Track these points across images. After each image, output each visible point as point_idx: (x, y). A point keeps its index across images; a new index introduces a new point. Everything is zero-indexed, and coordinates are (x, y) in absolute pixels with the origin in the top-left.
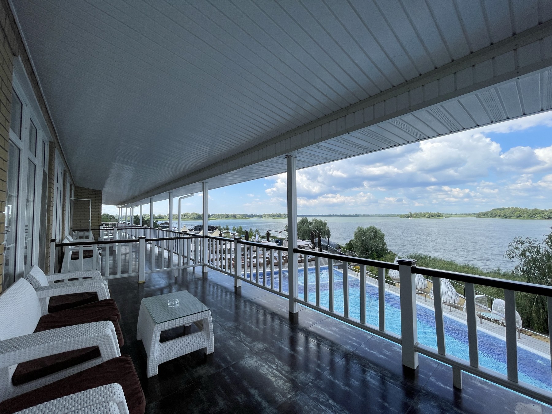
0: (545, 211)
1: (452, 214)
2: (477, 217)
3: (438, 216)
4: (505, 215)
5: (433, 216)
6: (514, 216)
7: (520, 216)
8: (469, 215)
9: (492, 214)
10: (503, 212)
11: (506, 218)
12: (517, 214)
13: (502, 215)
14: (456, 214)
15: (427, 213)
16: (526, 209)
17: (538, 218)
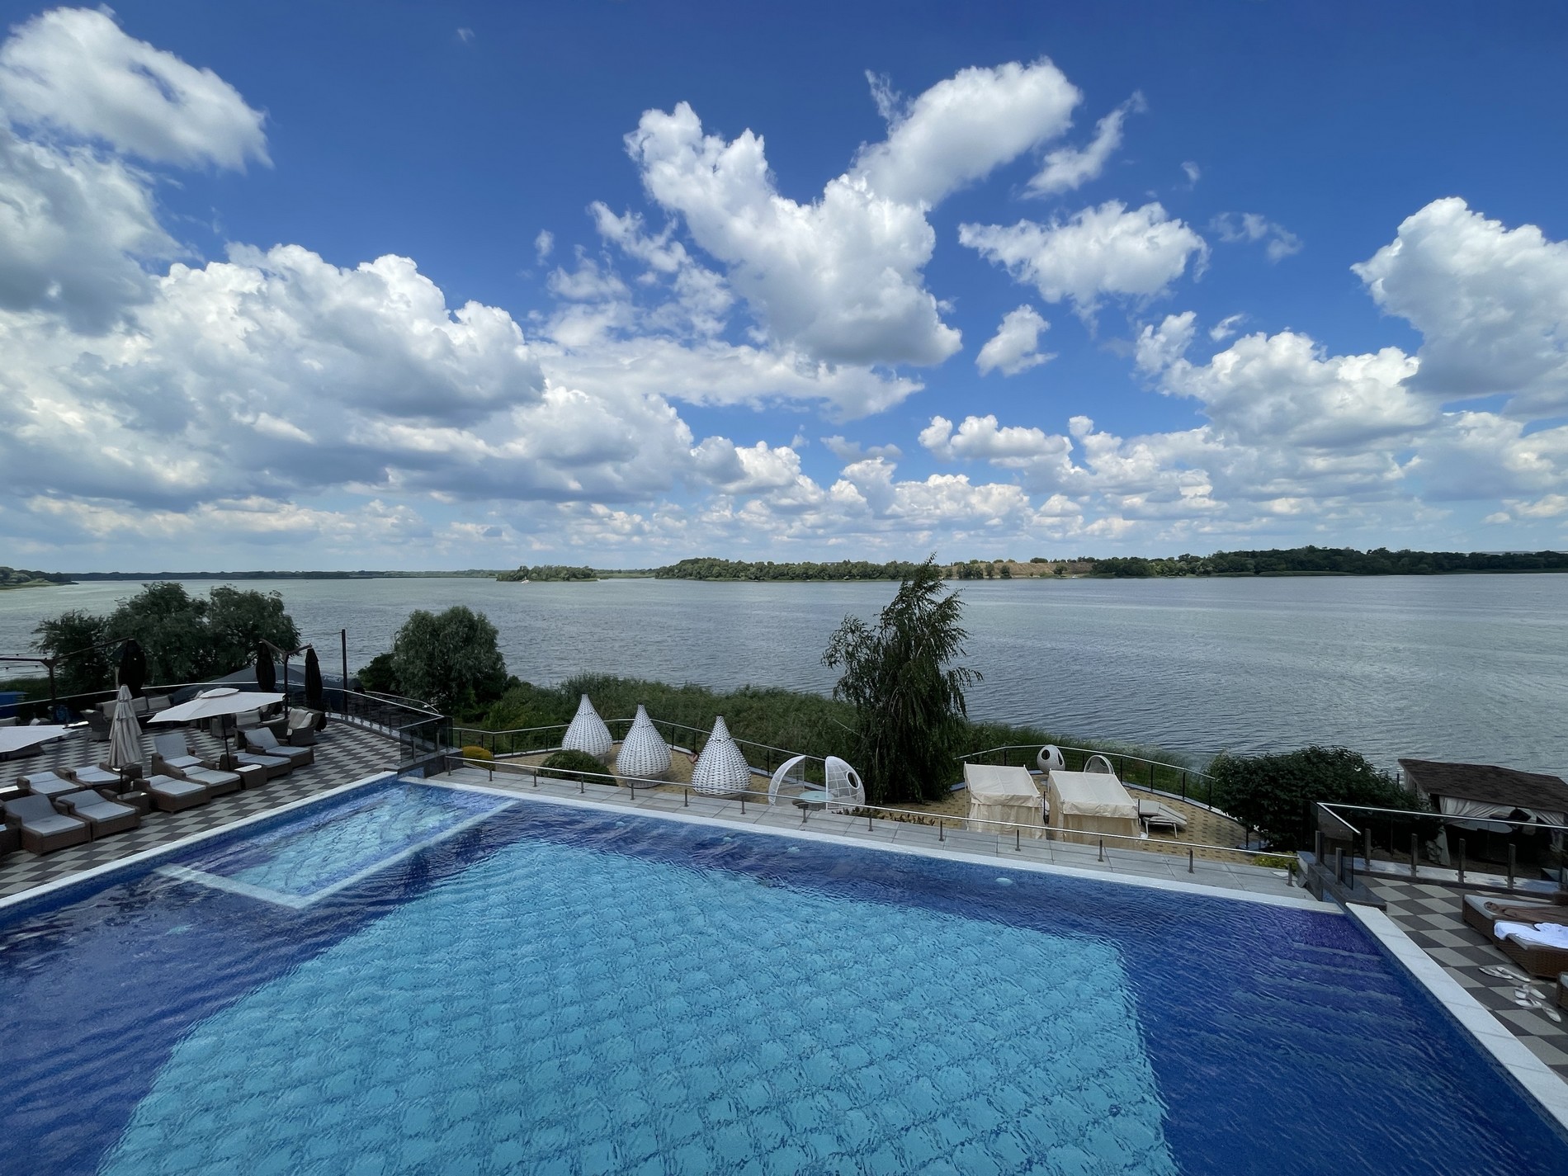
0: (751, 565)
1: (612, 572)
2: (657, 577)
3: (586, 575)
4: (699, 573)
5: (576, 577)
6: (712, 576)
7: (719, 575)
8: (643, 572)
9: (680, 571)
10: (696, 566)
11: (700, 578)
12: (716, 570)
13: (695, 572)
14: (620, 572)
15: (564, 568)
16: (727, 561)
17: (743, 578)
